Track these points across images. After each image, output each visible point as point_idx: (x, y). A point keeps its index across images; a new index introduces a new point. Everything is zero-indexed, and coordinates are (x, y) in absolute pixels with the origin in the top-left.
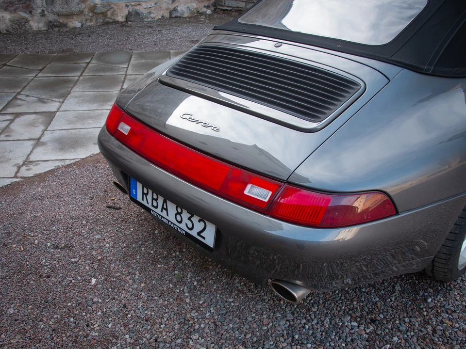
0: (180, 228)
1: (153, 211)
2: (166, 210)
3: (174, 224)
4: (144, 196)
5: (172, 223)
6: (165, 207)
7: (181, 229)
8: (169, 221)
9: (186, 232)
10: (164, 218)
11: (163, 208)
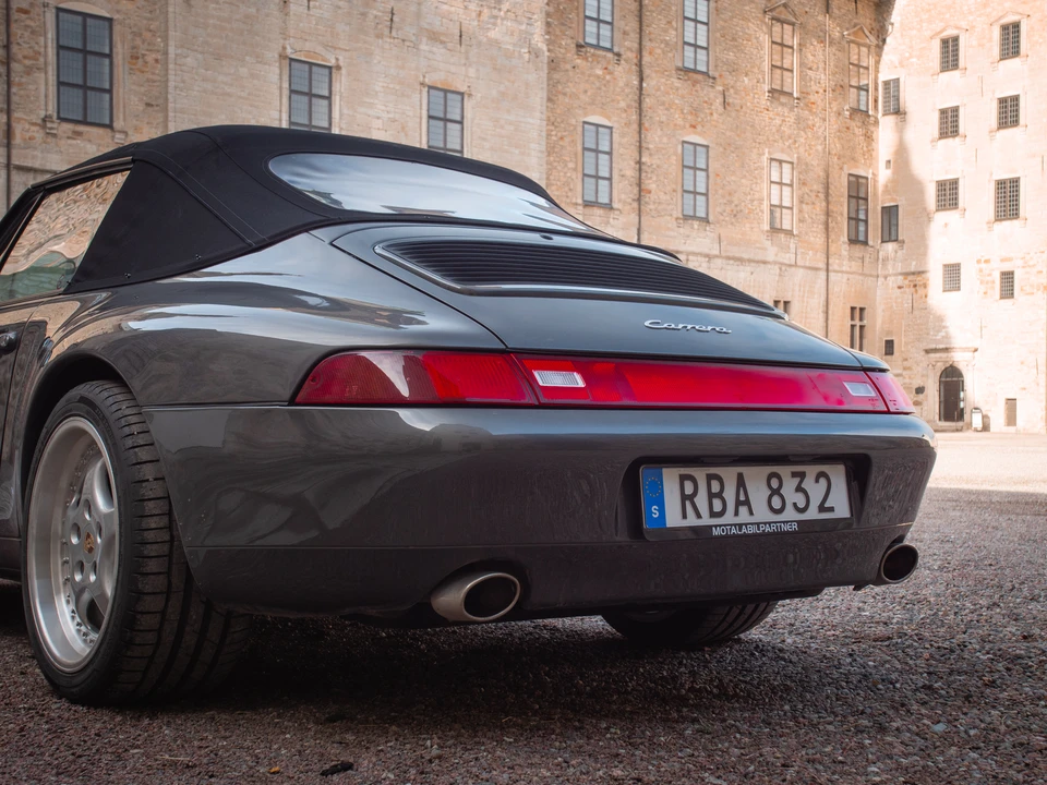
0: (784, 522)
1: (716, 526)
2: (747, 503)
3: (770, 523)
4: (688, 503)
5: (765, 523)
6: (742, 498)
7: (787, 522)
8: (758, 524)
9: (799, 522)
10: (746, 525)
11: (738, 503)
